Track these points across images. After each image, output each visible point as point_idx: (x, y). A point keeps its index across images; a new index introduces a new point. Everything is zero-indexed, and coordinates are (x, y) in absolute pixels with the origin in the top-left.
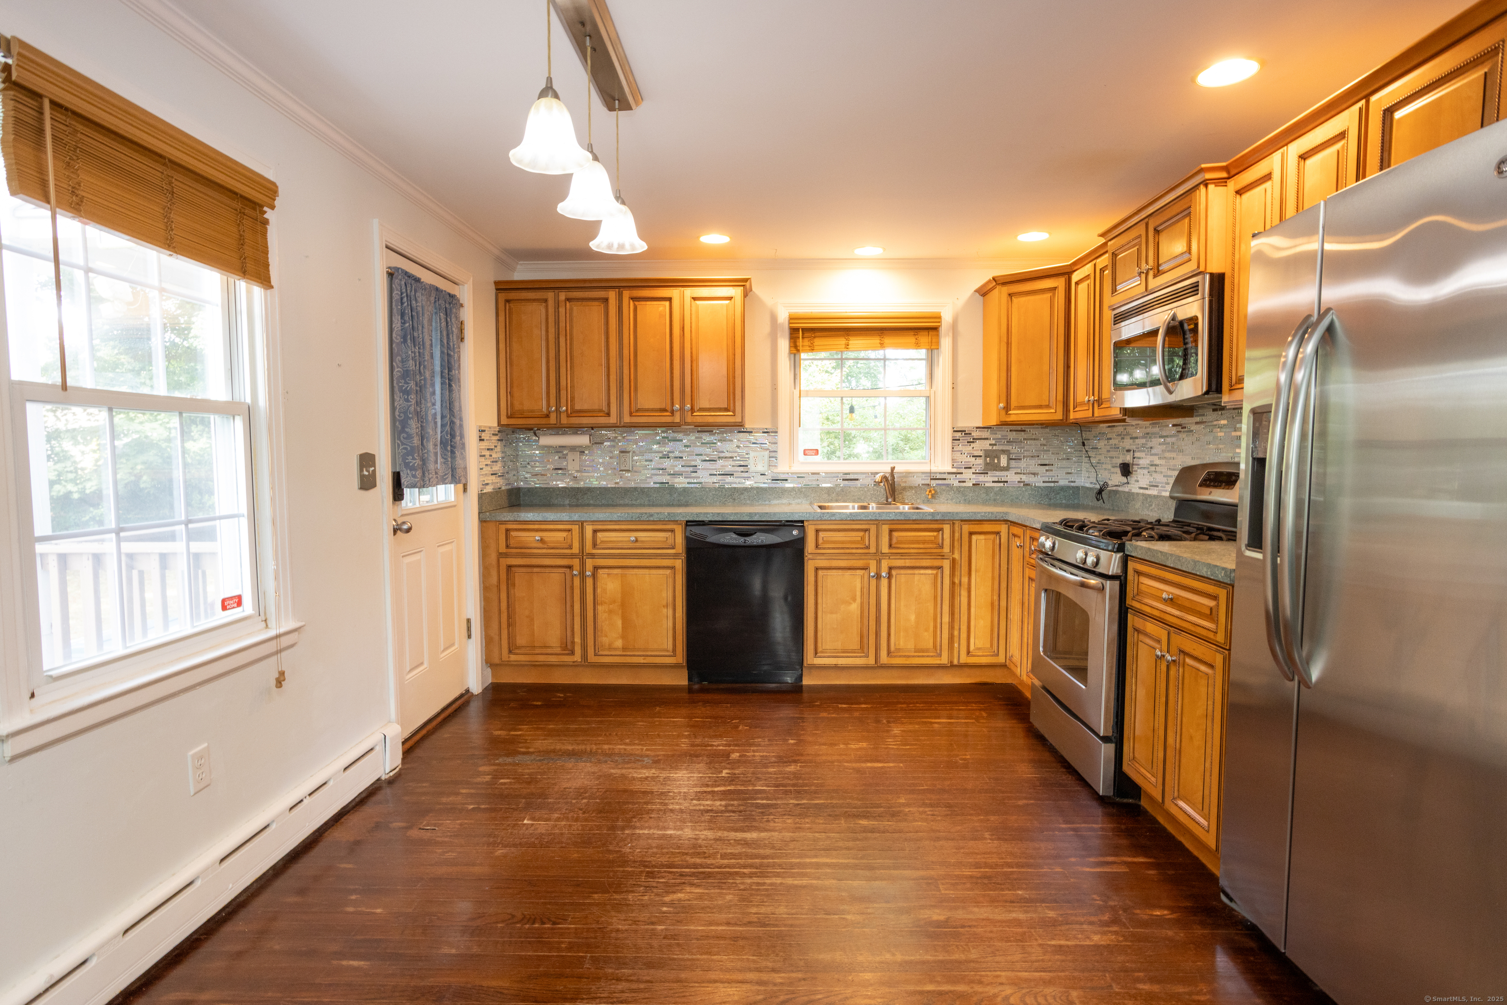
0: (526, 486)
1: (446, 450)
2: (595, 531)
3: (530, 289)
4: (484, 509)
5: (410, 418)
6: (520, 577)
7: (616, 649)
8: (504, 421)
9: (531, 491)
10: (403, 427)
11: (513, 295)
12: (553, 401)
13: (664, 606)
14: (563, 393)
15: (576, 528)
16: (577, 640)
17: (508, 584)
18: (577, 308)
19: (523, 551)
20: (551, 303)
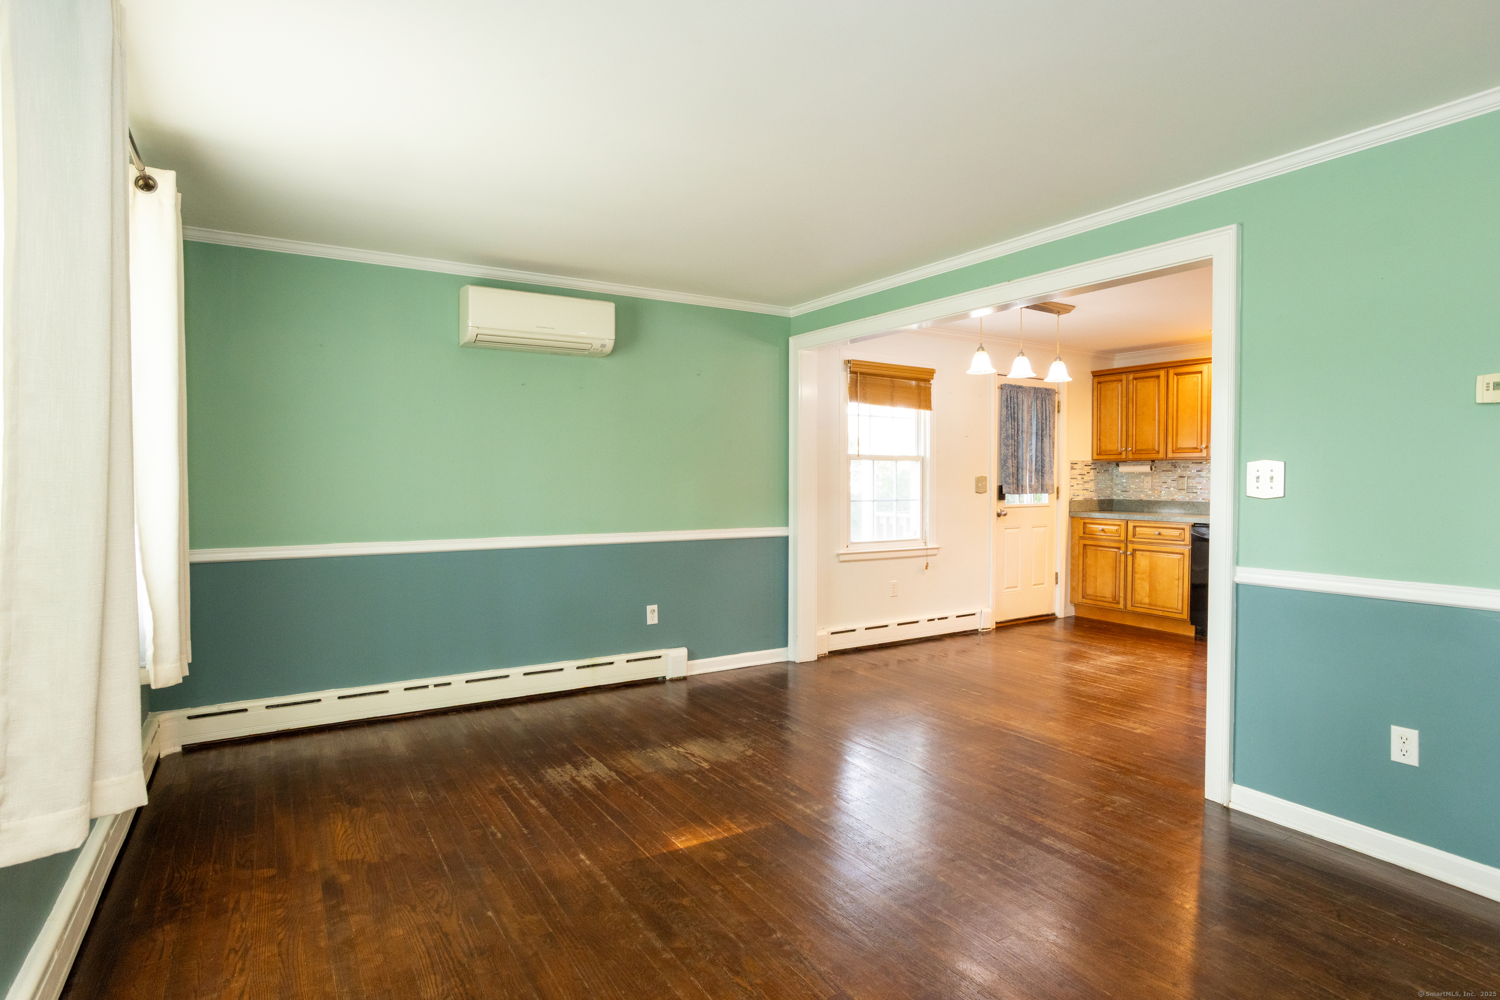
0: (1118, 498)
1: (1038, 474)
2: (1135, 527)
3: (1112, 374)
4: (1073, 510)
5: (1009, 459)
6: (1090, 552)
7: (1145, 604)
8: (1096, 457)
9: (1120, 502)
10: (1005, 463)
11: (1102, 379)
12: (1124, 445)
13: (1176, 579)
14: (1130, 438)
15: (1123, 524)
16: (1122, 595)
17: (1083, 555)
18: (1140, 384)
19: (1091, 536)
20: (1124, 382)
